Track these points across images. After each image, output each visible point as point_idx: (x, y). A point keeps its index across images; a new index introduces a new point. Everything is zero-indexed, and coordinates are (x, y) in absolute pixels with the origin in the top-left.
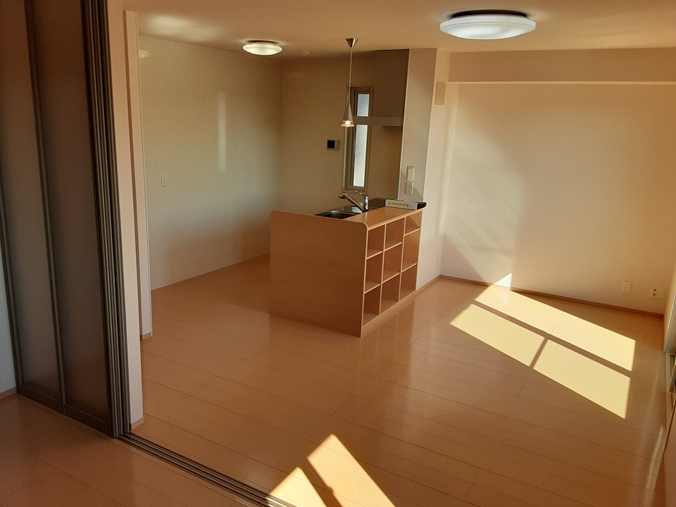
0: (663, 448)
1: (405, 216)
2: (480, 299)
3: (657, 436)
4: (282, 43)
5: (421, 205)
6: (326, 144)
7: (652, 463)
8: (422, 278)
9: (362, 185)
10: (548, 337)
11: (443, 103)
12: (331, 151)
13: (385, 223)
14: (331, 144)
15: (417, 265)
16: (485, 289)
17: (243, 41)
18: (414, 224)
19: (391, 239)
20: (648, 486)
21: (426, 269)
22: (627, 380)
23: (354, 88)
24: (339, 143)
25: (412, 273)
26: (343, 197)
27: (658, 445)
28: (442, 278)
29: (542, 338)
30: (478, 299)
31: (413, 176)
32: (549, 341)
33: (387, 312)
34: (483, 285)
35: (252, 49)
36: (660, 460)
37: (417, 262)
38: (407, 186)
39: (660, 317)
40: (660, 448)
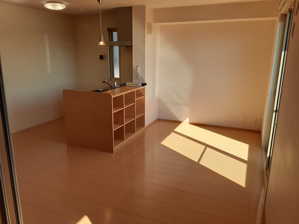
0: (264, 202)
1: (135, 90)
2: (177, 130)
3: (260, 195)
4: (66, 3)
5: (144, 85)
6: (99, 57)
7: (259, 211)
8: (148, 121)
9: (118, 77)
10: (207, 146)
11: (151, 34)
12: (102, 61)
13: (124, 93)
14: (101, 57)
15: (144, 114)
16: (180, 124)
17: (43, 2)
18: (141, 94)
19: (128, 102)
20: (258, 216)
21: (150, 116)
22: (245, 166)
23: (111, 29)
24: (105, 57)
25: (143, 118)
26: (104, 82)
27: (261, 201)
28: (159, 120)
29: (204, 147)
30: (176, 130)
31: (139, 70)
32: (208, 148)
33: (128, 139)
34: (179, 122)
35: (49, 6)
36: (262, 209)
37: (144, 113)
38: (137, 75)
39: (259, 132)
40: (262, 202)
